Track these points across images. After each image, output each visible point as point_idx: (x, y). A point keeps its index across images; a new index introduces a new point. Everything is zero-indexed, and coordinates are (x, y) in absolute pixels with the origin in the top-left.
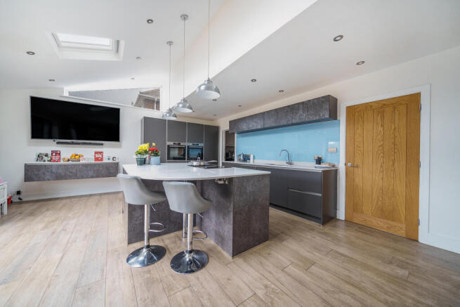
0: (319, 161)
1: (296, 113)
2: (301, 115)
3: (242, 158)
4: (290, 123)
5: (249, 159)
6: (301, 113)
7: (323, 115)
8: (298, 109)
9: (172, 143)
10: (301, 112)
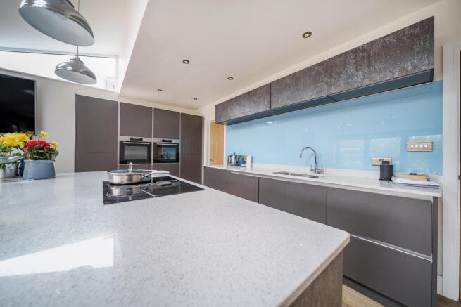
0: (387, 172)
1: (340, 74)
2: (351, 76)
3: (233, 160)
4: (323, 94)
5: (245, 163)
6: (353, 71)
7: (414, 67)
8: (345, 65)
9: (127, 138)
10: (351, 70)
